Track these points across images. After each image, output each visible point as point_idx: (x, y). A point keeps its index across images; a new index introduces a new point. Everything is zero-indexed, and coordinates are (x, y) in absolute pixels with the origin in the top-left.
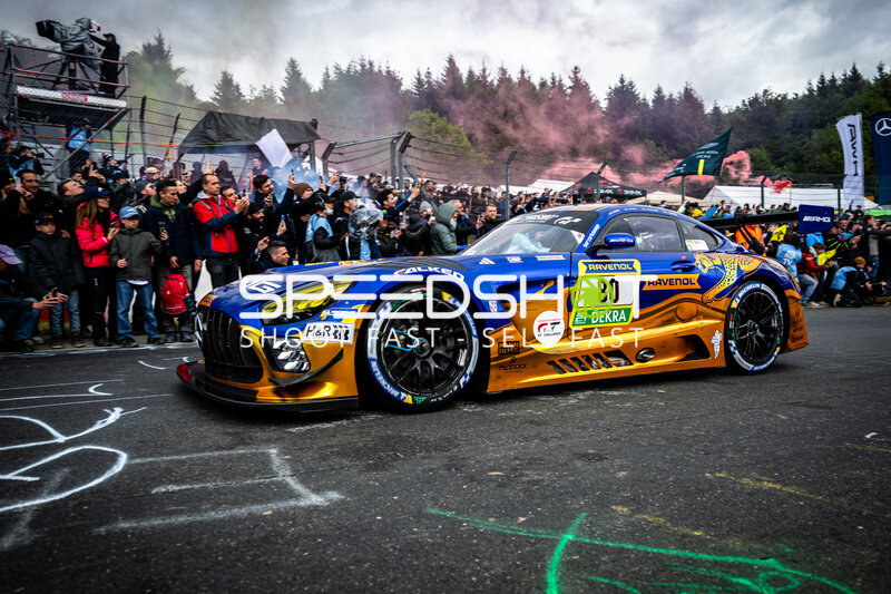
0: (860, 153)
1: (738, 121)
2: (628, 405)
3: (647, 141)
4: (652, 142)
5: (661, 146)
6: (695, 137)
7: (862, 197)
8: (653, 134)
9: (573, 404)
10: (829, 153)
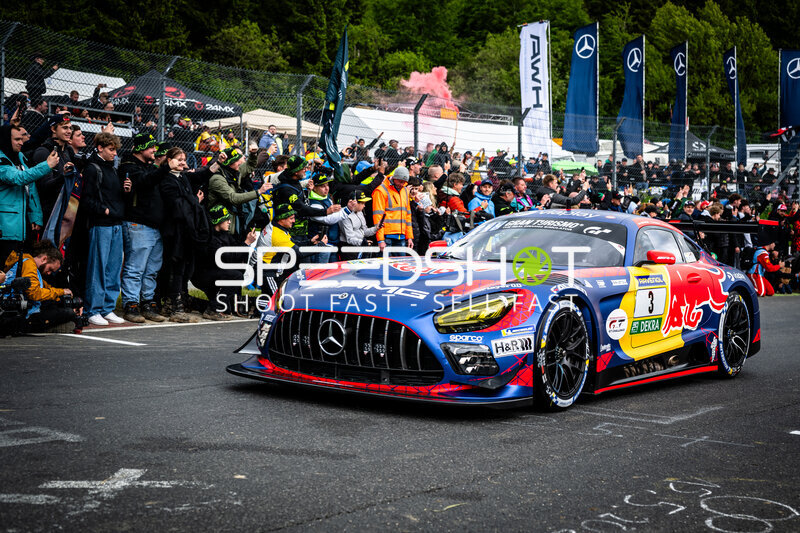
0: (544, 76)
1: (384, 7)
2: (184, 507)
3: (248, 22)
4: (255, 25)
5: (270, 33)
6: (321, 25)
7: (550, 142)
8: (256, 12)
9: (91, 512)
10: (509, 69)
